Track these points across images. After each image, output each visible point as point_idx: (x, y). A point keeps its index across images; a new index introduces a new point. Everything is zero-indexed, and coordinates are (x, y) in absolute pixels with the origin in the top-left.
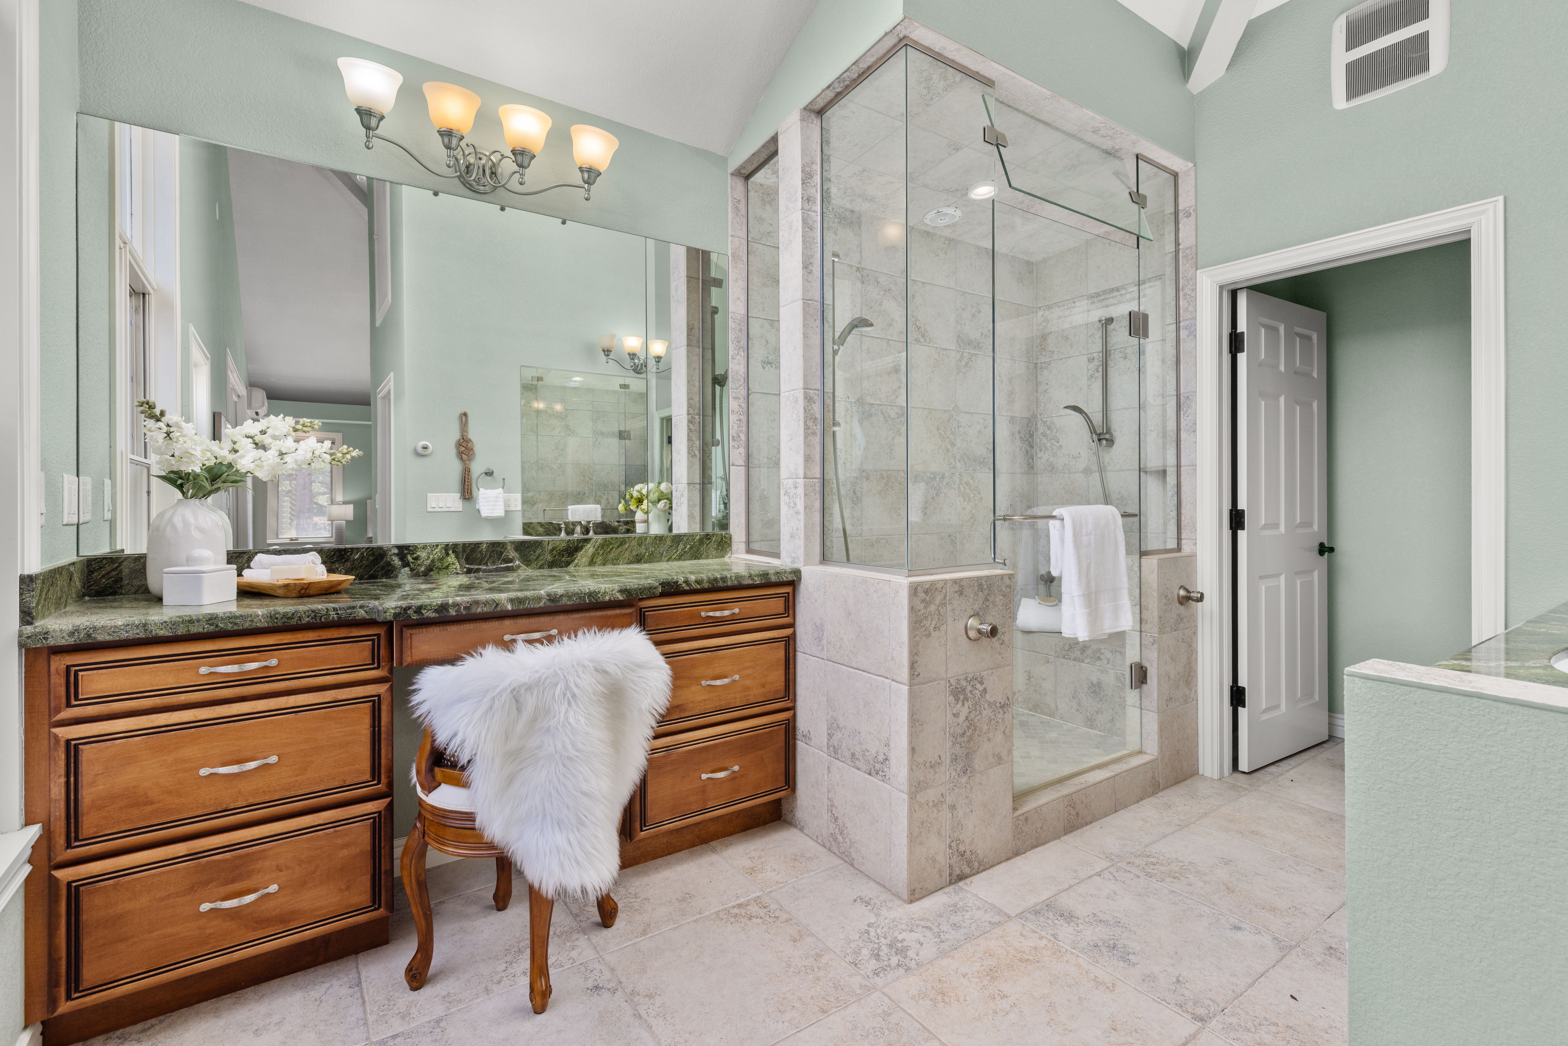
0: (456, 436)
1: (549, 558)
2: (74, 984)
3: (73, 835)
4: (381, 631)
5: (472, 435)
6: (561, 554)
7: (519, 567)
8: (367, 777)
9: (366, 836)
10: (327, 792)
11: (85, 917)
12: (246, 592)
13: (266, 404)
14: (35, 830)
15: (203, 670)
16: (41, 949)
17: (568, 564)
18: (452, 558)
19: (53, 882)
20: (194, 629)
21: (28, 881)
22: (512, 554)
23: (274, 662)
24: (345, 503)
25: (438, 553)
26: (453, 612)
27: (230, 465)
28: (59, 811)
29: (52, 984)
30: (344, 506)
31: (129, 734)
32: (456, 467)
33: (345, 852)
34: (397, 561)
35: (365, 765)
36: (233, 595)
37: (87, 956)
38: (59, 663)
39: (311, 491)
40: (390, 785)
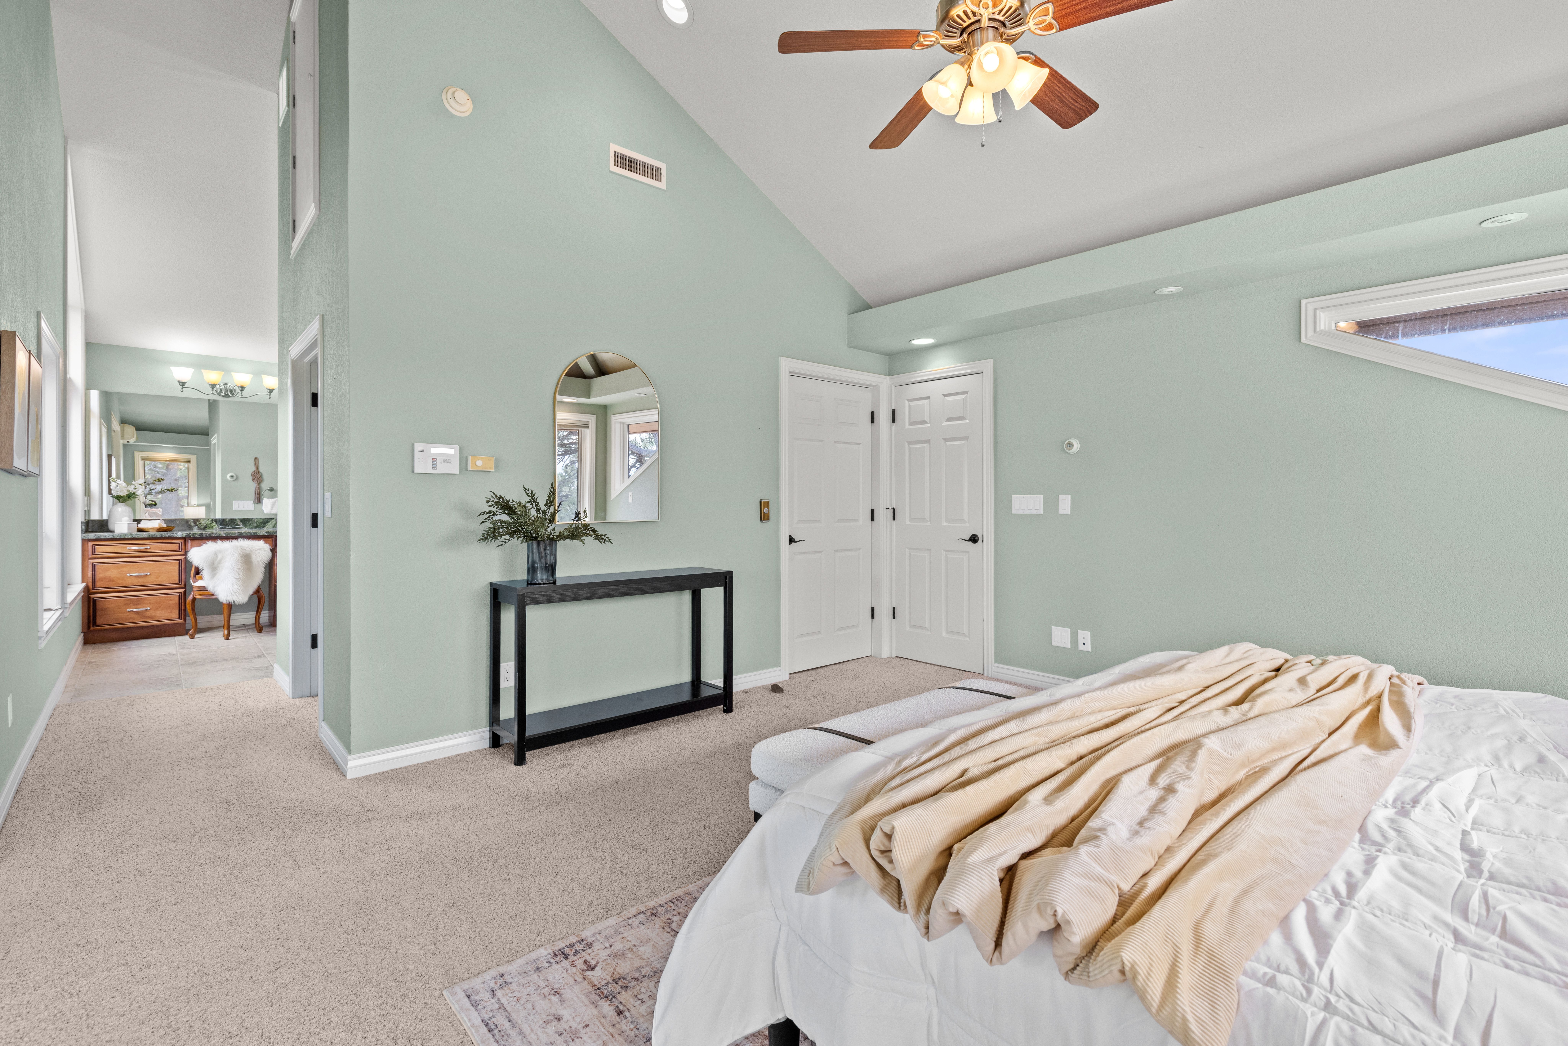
0: (253, 469)
1: (255, 525)
2: (95, 623)
3: (94, 587)
4: (182, 541)
5: (261, 469)
6: (260, 523)
7: (242, 528)
8: (178, 582)
9: (178, 598)
10: (165, 584)
11: (97, 607)
12: (140, 530)
13: (135, 436)
14: (84, 584)
15: (128, 548)
16: (86, 614)
17: (263, 527)
18: (214, 524)
19: (89, 598)
20: (126, 537)
21: (83, 596)
22: (239, 523)
23: (148, 547)
24: (198, 506)
25: (209, 522)
26: (204, 536)
27: (134, 493)
28: (90, 580)
29: (89, 622)
30: (198, 508)
31: (109, 563)
32: (253, 486)
33: (170, 602)
34: (193, 524)
35: (177, 579)
36: (136, 530)
37: (98, 617)
38: (90, 544)
39: (178, 495)
40: (185, 585)
